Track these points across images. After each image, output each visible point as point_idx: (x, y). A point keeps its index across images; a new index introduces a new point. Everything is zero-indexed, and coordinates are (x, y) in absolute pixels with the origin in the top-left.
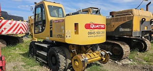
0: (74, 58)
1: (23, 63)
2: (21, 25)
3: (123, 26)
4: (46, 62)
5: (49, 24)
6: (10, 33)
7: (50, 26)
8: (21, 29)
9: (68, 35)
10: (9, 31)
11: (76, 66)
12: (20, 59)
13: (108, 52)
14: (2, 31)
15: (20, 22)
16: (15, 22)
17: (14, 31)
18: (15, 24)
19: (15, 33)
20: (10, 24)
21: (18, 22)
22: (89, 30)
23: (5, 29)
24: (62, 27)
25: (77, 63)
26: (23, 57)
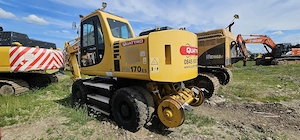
0: (163, 104)
1: (65, 119)
2: (52, 55)
3: (212, 51)
4: (108, 114)
5: (113, 50)
6: (35, 67)
7: (113, 54)
8: (54, 62)
9: (155, 67)
10: (32, 64)
11: (168, 118)
12: (57, 111)
13: (203, 90)
14: (20, 65)
15: (51, 50)
16: (42, 50)
17: (42, 64)
18: (43, 54)
19: (43, 67)
20: (34, 53)
21: (48, 51)
22: (185, 57)
23: (24, 62)
24: (143, 53)
25: (170, 113)
26: (62, 106)
